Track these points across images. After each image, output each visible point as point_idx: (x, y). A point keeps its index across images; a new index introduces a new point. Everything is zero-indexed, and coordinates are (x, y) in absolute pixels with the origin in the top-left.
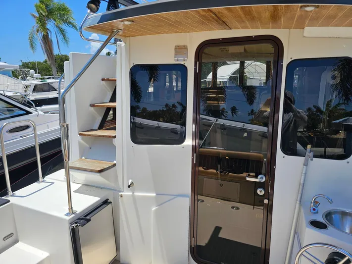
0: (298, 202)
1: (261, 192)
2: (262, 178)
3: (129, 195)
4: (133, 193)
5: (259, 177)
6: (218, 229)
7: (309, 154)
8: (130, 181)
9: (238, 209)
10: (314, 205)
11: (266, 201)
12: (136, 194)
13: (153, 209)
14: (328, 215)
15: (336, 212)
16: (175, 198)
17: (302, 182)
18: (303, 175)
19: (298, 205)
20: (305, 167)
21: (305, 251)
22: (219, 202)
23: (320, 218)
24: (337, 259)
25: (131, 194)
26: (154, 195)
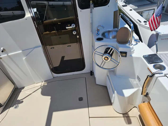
0: (91, 32)
1: (74, 33)
2: (73, 25)
3: (6, 56)
4: (8, 54)
5: (72, 25)
6: (63, 57)
7: (92, 6)
8: (2, 48)
9: (70, 46)
10: (97, 32)
11: (78, 37)
12: (10, 54)
13: (24, 59)
14: (103, 34)
15: (106, 32)
16: (34, 49)
17: (91, 22)
18: (91, 18)
19: (91, 34)
20: (91, 13)
21: (96, 51)
22: (61, 46)
23: (100, 36)
24: (107, 50)
25: (7, 55)
26: (21, 51)
